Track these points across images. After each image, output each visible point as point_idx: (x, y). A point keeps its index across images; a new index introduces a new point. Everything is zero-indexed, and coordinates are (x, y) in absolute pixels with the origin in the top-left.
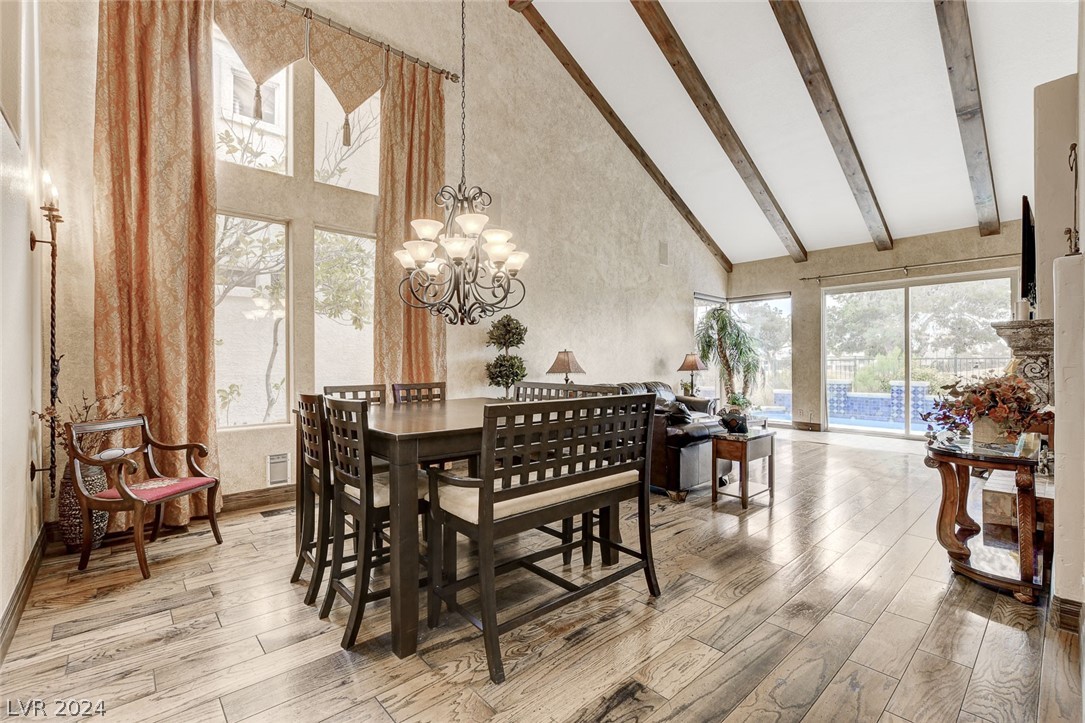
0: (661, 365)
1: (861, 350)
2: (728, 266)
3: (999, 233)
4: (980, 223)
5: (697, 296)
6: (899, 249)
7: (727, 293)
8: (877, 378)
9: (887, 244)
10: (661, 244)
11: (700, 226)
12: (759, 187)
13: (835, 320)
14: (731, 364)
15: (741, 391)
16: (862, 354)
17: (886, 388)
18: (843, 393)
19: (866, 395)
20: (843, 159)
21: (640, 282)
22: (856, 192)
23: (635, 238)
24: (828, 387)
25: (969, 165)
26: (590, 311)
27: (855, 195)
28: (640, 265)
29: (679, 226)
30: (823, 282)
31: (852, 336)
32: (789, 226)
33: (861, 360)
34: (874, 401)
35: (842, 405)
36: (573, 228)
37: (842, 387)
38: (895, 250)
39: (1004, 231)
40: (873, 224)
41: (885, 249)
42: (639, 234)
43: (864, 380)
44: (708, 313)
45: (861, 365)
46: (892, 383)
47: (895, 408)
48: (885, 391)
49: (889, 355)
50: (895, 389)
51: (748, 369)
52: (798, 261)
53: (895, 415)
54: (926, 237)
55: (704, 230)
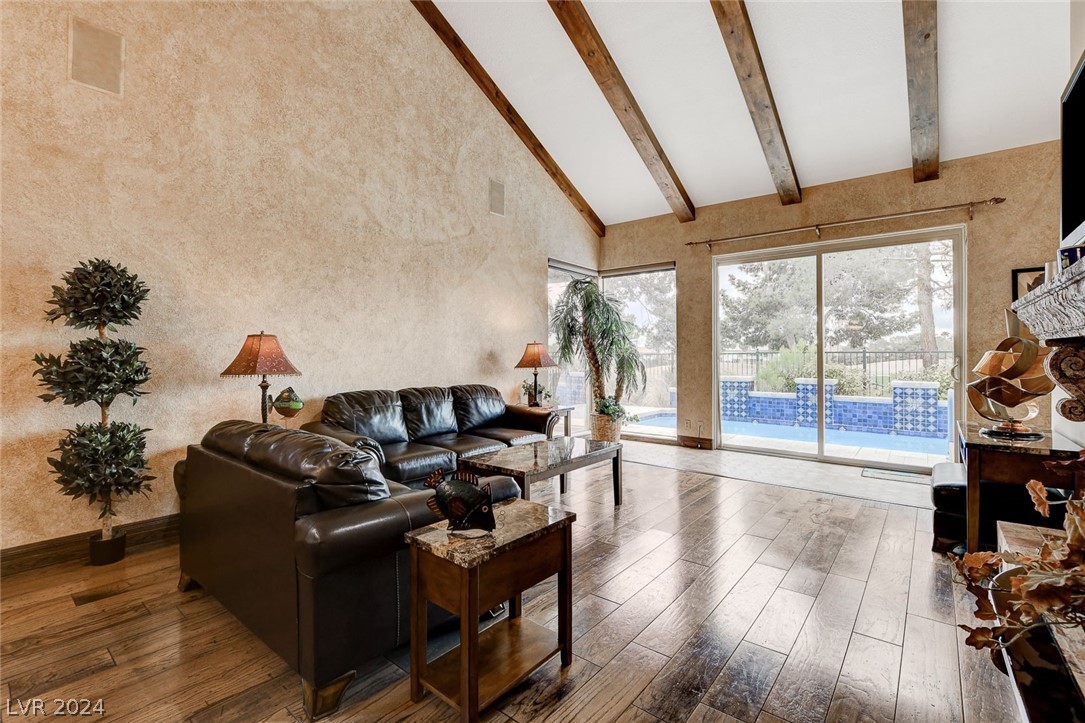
0: (491, 360)
1: (765, 343)
2: (600, 229)
3: (937, 178)
4: (915, 161)
5: (553, 263)
6: (810, 202)
7: (599, 265)
8: (781, 375)
9: (792, 195)
10: (492, 183)
11: (557, 167)
12: (623, 102)
13: (740, 313)
14: (599, 357)
15: (613, 394)
16: (766, 348)
17: (791, 386)
18: (744, 392)
19: (769, 394)
20: (735, 48)
21: (454, 234)
22: (754, 110)
23: (445, 167)
24: (721, 384)
25: (910, 59)
26: (348, 271)
27: (751, 113)
28: (453, 209)
29: (524, 164)
30: (715, 248)
31: (757, 329)
32: (669, 167)
33: (766, 354)
34: (779, 401)
35: (744, 407)
36: (311, 130)
37: (743, 385)
38: (804, 203)
39: (945, 175)
40: (776, 162)
41: (792, 201)
42: (453, 164)
43: (766, 378)
44: (569, 287)
45: (765, 359)
46: (797, 380)
47: (801, 410)
48: (790, 391)
49: (794, 347)
50: (801, 387)
51: (624, 365)
52: (684, 220)
53: (801, 418)
54: (842, 184)
55: (562, 175)
